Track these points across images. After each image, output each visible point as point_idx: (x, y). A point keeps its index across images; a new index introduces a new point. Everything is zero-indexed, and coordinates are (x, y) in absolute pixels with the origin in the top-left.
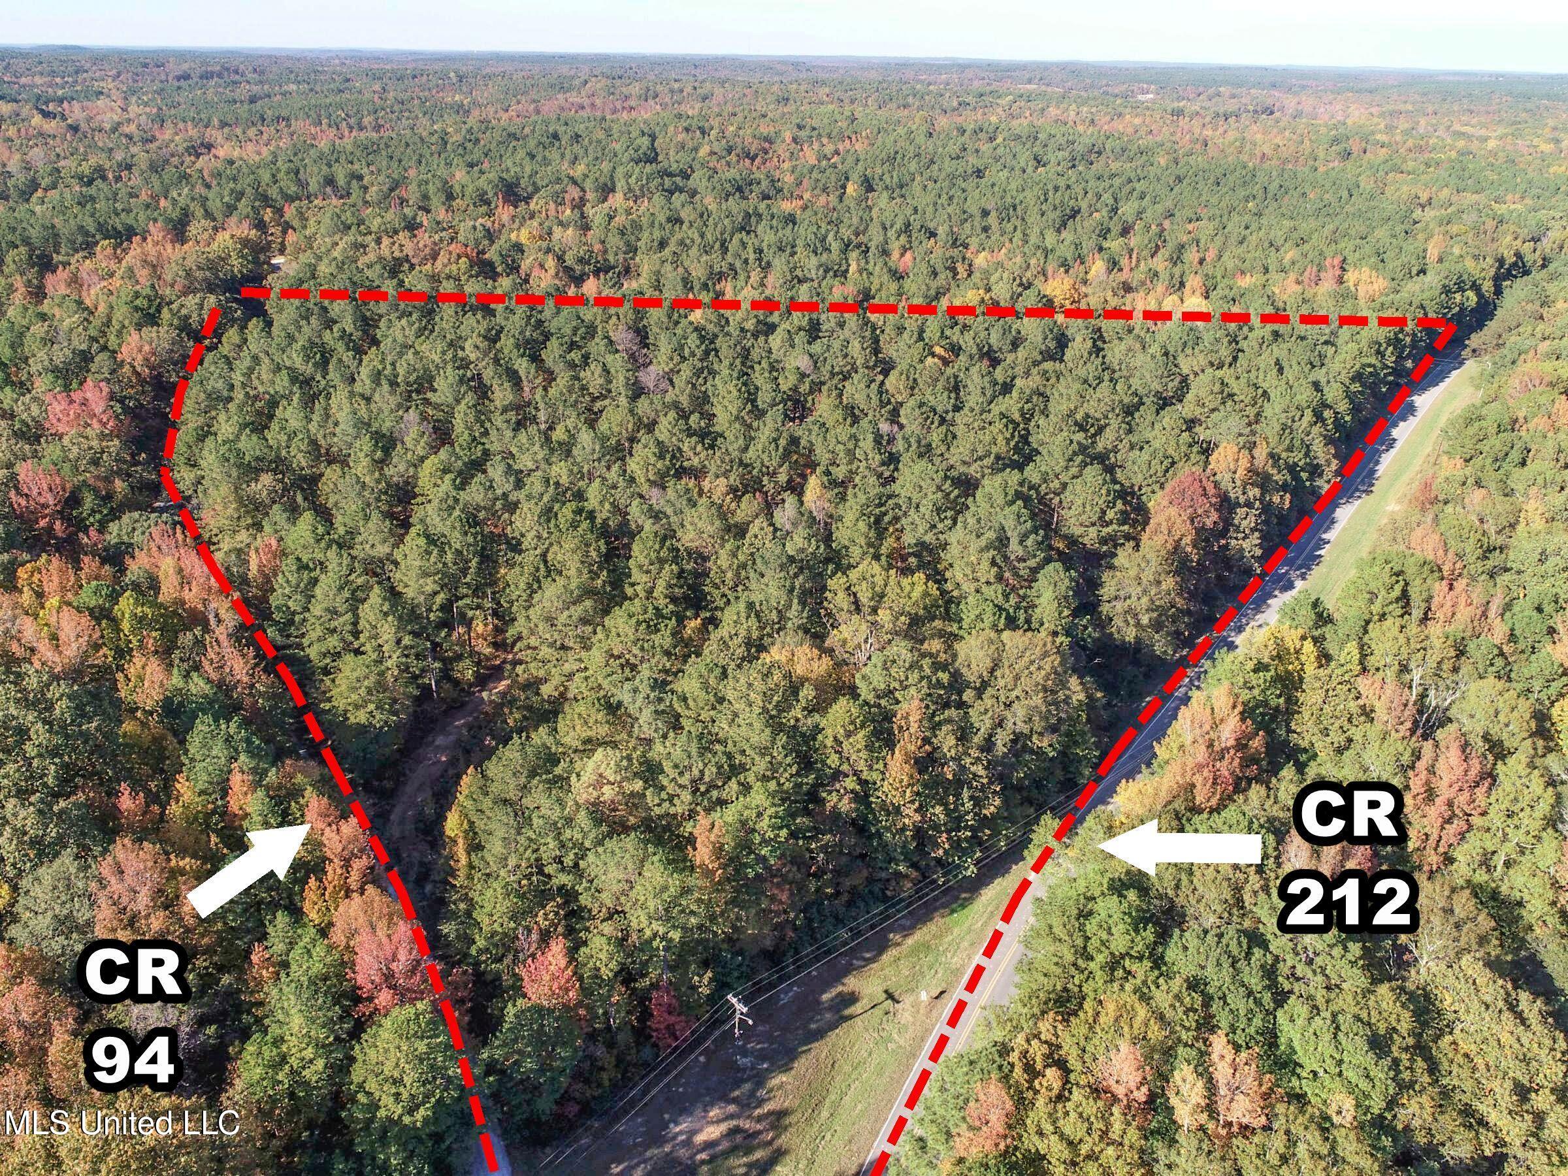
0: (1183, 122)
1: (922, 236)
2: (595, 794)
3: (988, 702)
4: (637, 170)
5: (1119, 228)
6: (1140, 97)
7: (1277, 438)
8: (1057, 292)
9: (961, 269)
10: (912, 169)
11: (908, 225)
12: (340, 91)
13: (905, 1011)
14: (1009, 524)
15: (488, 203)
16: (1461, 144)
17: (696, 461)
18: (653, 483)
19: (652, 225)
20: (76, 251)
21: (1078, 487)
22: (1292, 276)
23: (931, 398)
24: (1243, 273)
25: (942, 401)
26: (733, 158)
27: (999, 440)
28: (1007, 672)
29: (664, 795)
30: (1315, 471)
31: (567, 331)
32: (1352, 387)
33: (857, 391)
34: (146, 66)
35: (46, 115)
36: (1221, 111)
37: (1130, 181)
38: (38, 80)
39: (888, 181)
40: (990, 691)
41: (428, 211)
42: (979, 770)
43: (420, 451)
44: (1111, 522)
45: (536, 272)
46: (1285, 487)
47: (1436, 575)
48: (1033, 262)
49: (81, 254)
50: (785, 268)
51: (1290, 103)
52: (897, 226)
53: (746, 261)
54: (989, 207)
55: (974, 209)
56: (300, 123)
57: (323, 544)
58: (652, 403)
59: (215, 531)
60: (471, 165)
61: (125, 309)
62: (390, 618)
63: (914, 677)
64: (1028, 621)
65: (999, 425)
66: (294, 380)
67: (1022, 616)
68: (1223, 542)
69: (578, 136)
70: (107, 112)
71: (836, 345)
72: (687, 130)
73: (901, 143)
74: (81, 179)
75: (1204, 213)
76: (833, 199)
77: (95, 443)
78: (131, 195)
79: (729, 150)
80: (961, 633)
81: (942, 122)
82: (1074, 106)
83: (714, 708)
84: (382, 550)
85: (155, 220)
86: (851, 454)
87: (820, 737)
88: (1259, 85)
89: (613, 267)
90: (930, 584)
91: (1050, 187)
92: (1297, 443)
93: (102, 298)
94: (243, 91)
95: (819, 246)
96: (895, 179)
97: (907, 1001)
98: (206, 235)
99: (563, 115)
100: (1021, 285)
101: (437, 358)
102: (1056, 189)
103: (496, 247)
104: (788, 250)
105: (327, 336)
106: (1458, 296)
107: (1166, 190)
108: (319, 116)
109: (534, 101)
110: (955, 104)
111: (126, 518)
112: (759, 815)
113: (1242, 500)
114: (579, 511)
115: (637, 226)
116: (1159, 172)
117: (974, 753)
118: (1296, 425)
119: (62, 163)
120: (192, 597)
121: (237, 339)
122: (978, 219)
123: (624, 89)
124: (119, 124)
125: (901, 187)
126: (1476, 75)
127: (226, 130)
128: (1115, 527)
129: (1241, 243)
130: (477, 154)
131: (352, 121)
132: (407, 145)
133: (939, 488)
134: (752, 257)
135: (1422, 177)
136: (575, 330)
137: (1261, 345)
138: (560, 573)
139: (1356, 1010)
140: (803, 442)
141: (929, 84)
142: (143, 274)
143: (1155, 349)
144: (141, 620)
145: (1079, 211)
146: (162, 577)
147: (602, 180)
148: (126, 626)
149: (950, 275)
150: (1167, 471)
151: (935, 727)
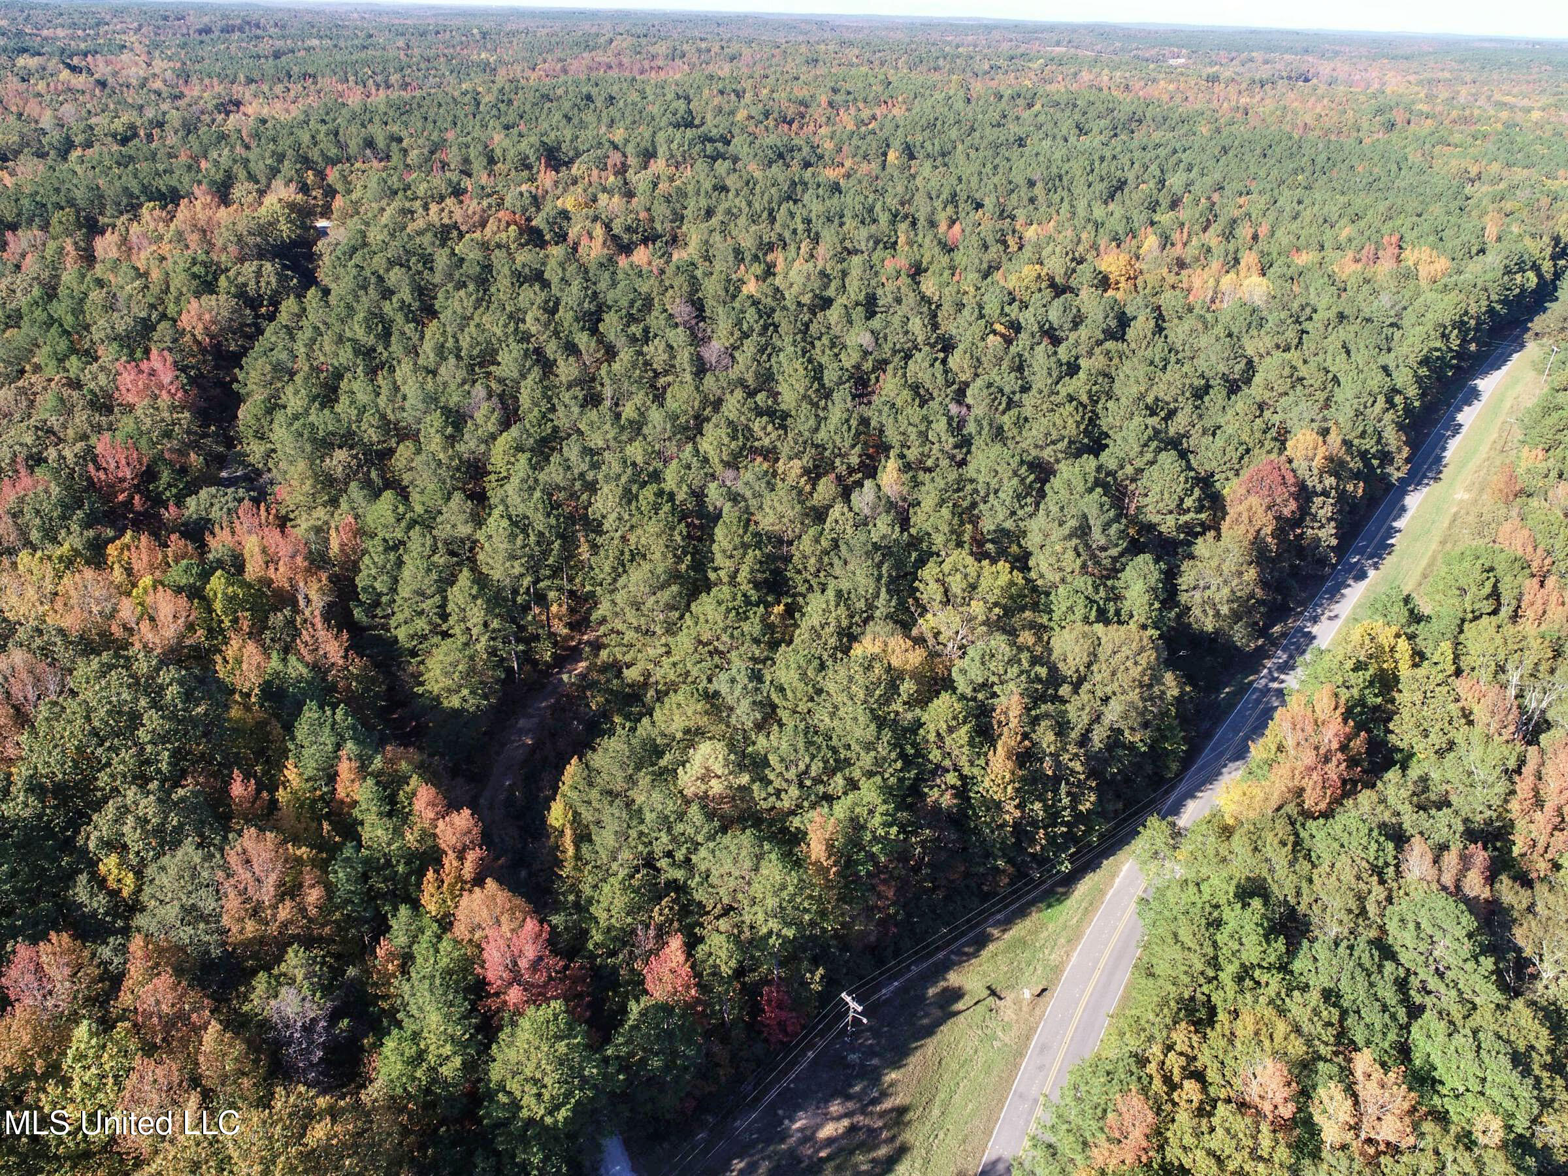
0: (1217, 88)
1: (969, 207)
2: (703, 787)
3: (1084, 696)
4: (678, 135)
5: (1169, 199)
6: (1172, 62)
7: (1350, 424)
8: (1113, 268)
9: (1011, 241)
10: (953, 137)
11: (954, 195)
12: (365, 47)
13: (1007, 1008)
14: (1093, 513)
15: (529, 167)
16: (1504, 115)
17: (766, 442)
18: (727, 465)
19: (698, 193)
20: (121, 213)
21: (1155, 475)
22: (1350, 254)
23: (998, 379)
24: (1298, 250)
25: (1010, 382)
26: (771, 123)
27: (1068, 422)
28: (1104, 666)
29: (770, 790)
30: (1386, 457)
31: (624, 303)
32: (1419, 371)
33: (920, 368)
34: (166, 18)
35: (74, 69)
36: (1257, 78)
37: (1175, 152)
38: (60, 33)
39: (930, 148)
40: (1086, 686)
41: (470, 175)
42: (1078, 767)
43: (491, 427)
44: (1189, 510)
45: (584, 241)
46: (1357, 476)
47: (1527, 571)
48: (1084, 236)
49: (125, 217)
50: (836, 240)
51: (1325, 69)
52: (944, 196)
53: (795, 232)
54: (1036, 177)
55: (1020, 179)
56: (327, 80)
57: (403, 524)
58: (718, 380)
59: (292, 507)
60: (507, 127)
61: (183, 276)
62: (479, 602)
63: (1013, 671)
64: (1118, 613)
65: (1070, 408)
66: (357, 352)
67: (1111, 608)
68: (1299, 531)
69: (612, 98)
70: (132, 67)
71: (896, 321)
72: (722, 92)
73: (940, 109)
74: (114, 136)
75: (1253, 187)
76: (875, 166)
77: (166, 414)
78: (170, 156)
79: (767, 115)
80: (1052, 624)
81: (977, 87)
82: (1106, 71)
83: (812, 699)
84: (464, 530)
85: (200, 183)
86: (923, 435)
87: (921, 731)
88: (1290, 50)
89: (661, 236)
90: (1015, 572)
91: (1096, 157)
92: (1370, 430)
93: (154, 264)
94: (265, 47)
95: (868, 216)
96: (937, 147)
97: (1010, 997)
98: (250, 198)
99: (593, 74)
100: (1073, 260)
101: (499, 332)
102: (1102, 159)
103: (543, 214)
104: (836, 221)
105: (387, 307)
106: (1518, 277)
107: (1212, 162)
108: (346, 73)
109: (560, 60)
110: (987, 67)
111: (204, 493)
112: (871, 812)
113: (1319, 488)
114: (660, 493)
115: (682, 194)
116: (1204, 141)
117: (1072, 749)
118: (1369, 411)
119: (93, 121)
120: (280, 576)
121: (296, 309)
122: (1024, 189)
123: (651, 49)
124: (146, 79)
125: (943, 155)
126: (1513, 41)
127: (253, 86)
128: (1192, 515)
129: (1295, 218)
130: (511, 117)
131: (379, 79)
132: (440, 105)
133: (1015, 473)
134: (800, 227)
135: (1471, 150)
136: (632, 303)
137: (1327, 327)
138: (644, 556)
139: (1496, 1027)
140: (873, 423)
141: (957, 47)
142: (193, 239)
143: (1219, 330)
144: (231, 599)
145: (1125, 183)
146: (247, 556)
147: (643, 145)
148: (218, 606)
149: (1002, 248)
150: (1241, 458)
151: (1035, 721)
